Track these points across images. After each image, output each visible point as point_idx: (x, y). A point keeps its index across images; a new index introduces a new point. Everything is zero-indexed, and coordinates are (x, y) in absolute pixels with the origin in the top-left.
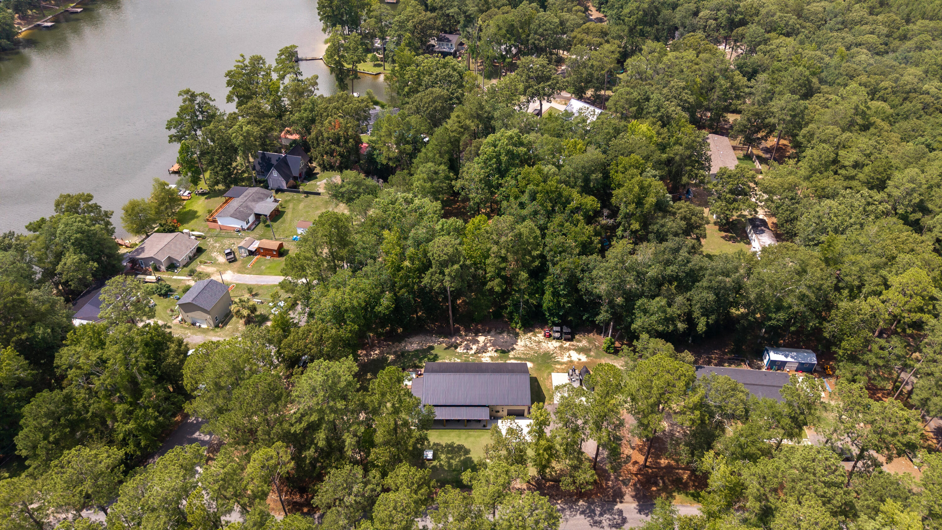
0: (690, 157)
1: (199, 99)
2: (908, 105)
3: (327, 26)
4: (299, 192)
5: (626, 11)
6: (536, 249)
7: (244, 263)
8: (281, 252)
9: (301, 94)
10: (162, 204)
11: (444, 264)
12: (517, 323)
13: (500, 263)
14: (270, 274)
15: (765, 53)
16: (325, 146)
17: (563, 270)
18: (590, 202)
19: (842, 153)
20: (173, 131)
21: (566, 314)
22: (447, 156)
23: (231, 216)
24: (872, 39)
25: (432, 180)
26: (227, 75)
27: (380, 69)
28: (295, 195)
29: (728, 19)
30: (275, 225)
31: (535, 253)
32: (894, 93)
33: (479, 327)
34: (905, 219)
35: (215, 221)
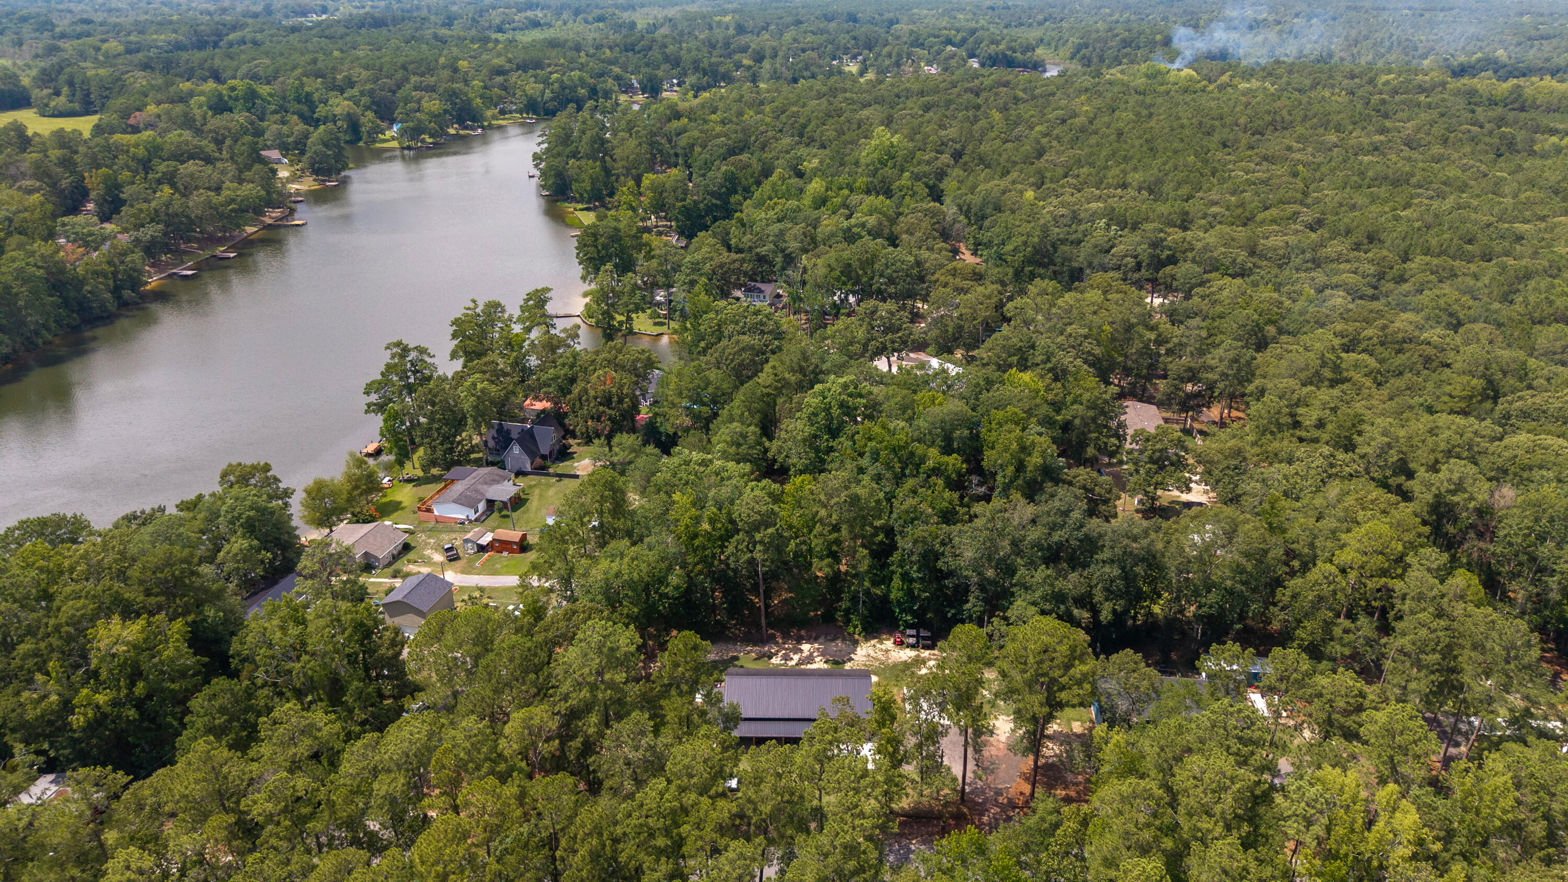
0: (1094, 419)
1: (413, 355)
2: (1401, 359)
3: (588, 273)
4: (548, 475)
5: (1009, 247)
6: (880, 518)
7: (471, 562)
8: (523, 547)
9: (553, 349)
10: (356, 487)
11: (756, 527)
12: (855, 627)
13: (830, 532)
14: (508, 573)
15: (1203, 297)
16: (592, 407)
17: (915, 542)
18: (954, 461)
19: (1301, 410)
20: (374, 398)
21: (923, 610)
22: (758, 416)
23: (455, 501)
24: (1351, 279)
25: (739, 445)
26: (453, 323)
27: (664, 329)
28: (543, 479)
29: (1152, 256)
30: (515, 515)
31: (878, 523)
32: (1382, 344)
33: (803, 633)
34: (1384, 484)
35: (429, 510)
